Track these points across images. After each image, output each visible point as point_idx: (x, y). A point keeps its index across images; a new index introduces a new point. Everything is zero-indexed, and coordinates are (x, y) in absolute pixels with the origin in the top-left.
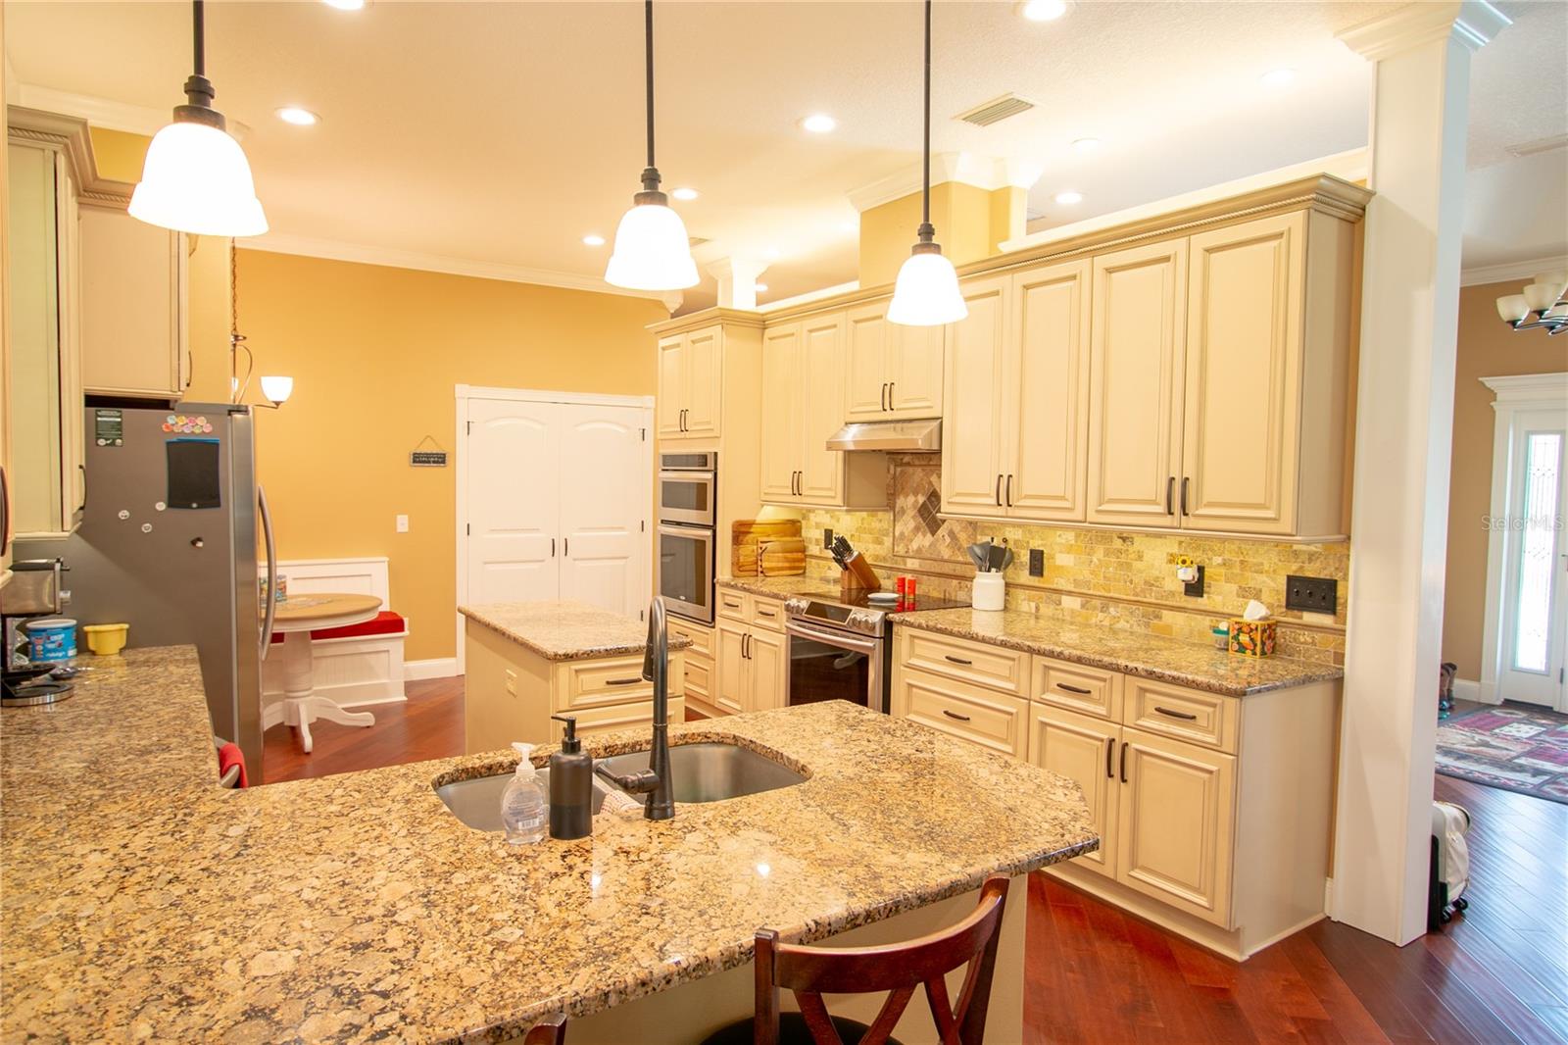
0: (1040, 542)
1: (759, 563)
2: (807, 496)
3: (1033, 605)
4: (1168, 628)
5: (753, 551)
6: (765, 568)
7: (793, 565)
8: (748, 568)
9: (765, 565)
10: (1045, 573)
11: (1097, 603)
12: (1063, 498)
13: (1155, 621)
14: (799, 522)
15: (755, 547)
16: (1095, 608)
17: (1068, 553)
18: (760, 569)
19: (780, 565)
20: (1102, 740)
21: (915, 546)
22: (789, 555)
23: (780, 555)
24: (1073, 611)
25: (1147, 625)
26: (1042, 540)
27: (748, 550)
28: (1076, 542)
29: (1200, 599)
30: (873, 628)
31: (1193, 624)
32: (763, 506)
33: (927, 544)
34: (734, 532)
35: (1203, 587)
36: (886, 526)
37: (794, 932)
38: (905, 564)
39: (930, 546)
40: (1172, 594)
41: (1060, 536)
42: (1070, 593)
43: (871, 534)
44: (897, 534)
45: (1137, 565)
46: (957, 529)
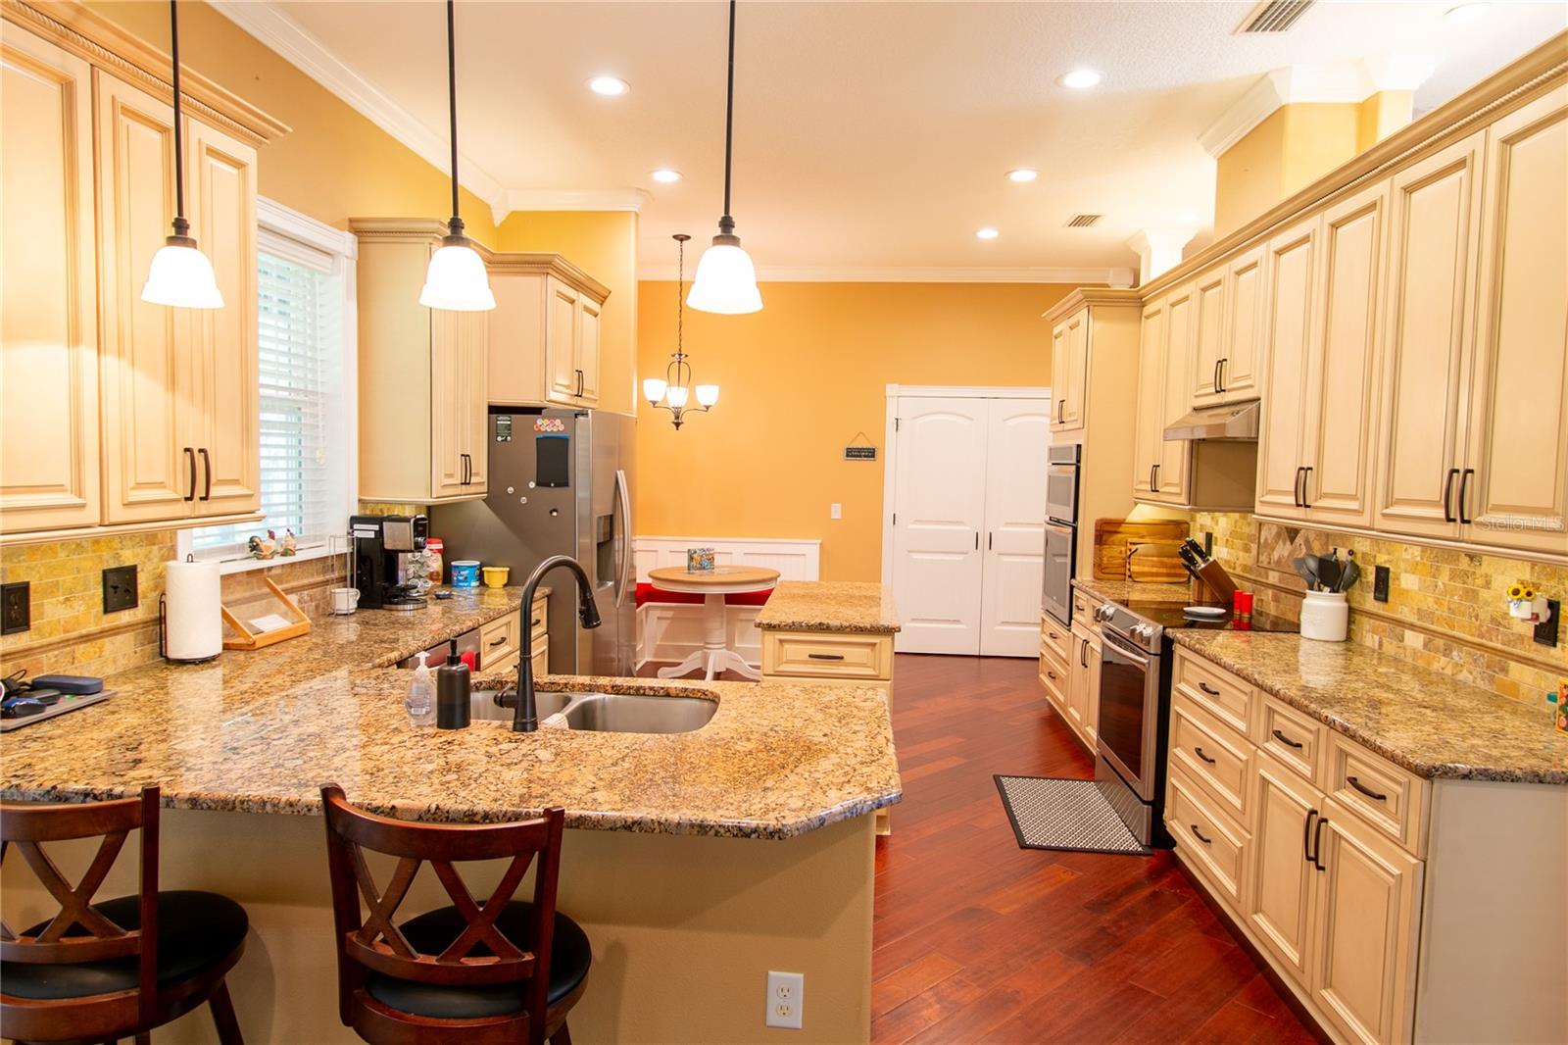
0: (1386, 557)
1: (1128, 566)
2: (1164, 493)
3: (1377, 638)
4: (1514, 687)
5: (1121, 552)
6: (1134, 573)
7: (1173, 571)
8: (1114, 571)
9: (1134, 568)
10: (1390, 598)
11: (1440, 642)
12: (1353, 497)
13: (1501, 676)
14: (1187, 523)
15: (1123, 549)
16: (1437, 650)
17: (1413, 573)
18: (1128, 573)
19: (1155, 570)
20: (1306, 809)
21: (1276, 556)
22: (1166, 560)
23: (1155, 559)
24: (1415, 652)
25: (1492, 680)
26: (1389, 554)
27: (1114, 552)
28: (1422, 559)
29: (1552, 650)
30: (1148, 641)
31: (1543, 685)
32: (1136, 504)
33: (1286, 554)
34: (1096, 530)
35: (1556, 632)
36: (1253, 532)
37: (415, 807)
38: (1267, 578)
39: (1288, 557)
40: (1521, 638)
41: (1406, 550)
42: (1412, 627)
43: (1241, 539)
44: (1262, 541)
45: (1484, 594)
46: (1312, 537)
